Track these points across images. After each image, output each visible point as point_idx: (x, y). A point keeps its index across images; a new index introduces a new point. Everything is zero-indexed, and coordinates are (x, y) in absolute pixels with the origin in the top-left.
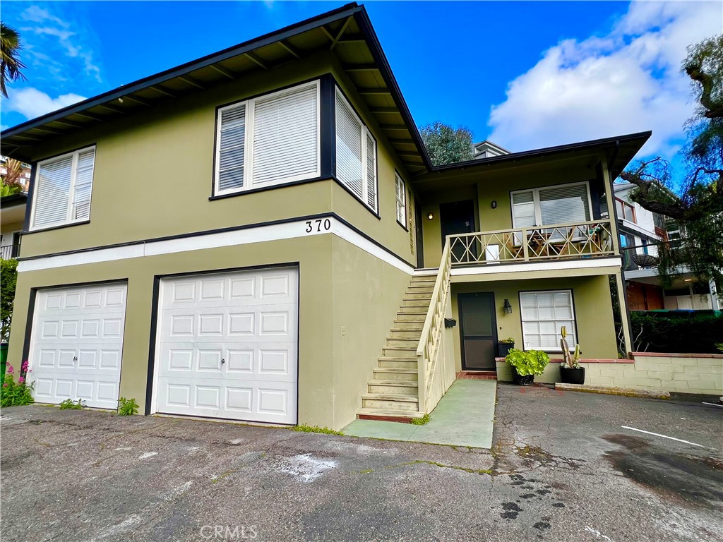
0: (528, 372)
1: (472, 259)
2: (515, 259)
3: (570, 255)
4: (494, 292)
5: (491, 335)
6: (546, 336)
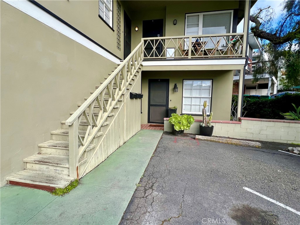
0: (180, 128)
1: (156, 56)
2: (183, 57)
3: (216, 56)
4: (169, 79)
5: (165, 104)
6: (195, 106)
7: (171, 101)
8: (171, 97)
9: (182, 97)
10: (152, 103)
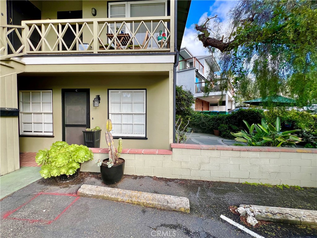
4: (89, 89)
5: (86, 124)
6: (127, 125)
7: (93, 119)
8: (93, 113)
9: (108, 114)
10: (67, 123)
